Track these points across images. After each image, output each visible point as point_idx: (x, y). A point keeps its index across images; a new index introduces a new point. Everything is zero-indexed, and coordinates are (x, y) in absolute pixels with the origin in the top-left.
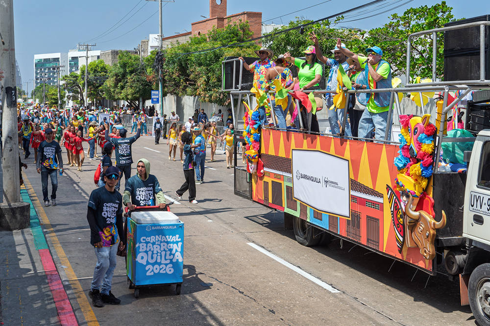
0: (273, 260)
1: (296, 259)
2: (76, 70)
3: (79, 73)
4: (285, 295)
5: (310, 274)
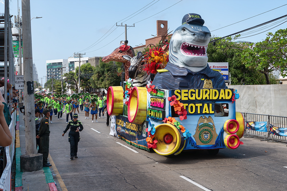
0: (196, 186)
1: (210, 185)
2: (73, 70)
3: (75, 71)
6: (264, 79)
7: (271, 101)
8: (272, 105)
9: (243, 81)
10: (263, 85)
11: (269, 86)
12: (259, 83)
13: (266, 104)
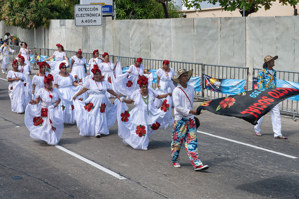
0: (72, 156)
1: (90, 155)
4: (82, 183)
5: (102, 166)
6: (161, 11)
7: (171, 41)
8: (171, 47)
9: (133, 14)
10: (160, 19)
11: (168, 21)
12: (155, 16)
13: (164, 45)
